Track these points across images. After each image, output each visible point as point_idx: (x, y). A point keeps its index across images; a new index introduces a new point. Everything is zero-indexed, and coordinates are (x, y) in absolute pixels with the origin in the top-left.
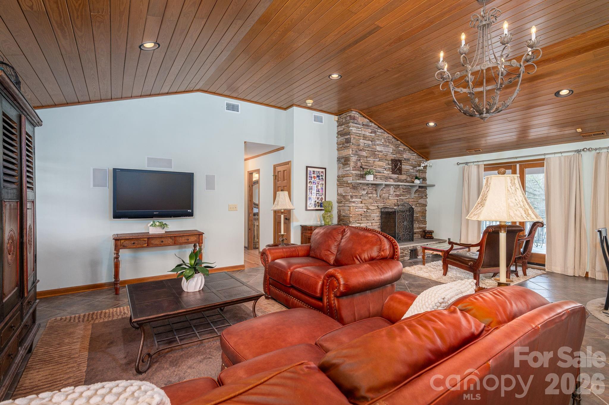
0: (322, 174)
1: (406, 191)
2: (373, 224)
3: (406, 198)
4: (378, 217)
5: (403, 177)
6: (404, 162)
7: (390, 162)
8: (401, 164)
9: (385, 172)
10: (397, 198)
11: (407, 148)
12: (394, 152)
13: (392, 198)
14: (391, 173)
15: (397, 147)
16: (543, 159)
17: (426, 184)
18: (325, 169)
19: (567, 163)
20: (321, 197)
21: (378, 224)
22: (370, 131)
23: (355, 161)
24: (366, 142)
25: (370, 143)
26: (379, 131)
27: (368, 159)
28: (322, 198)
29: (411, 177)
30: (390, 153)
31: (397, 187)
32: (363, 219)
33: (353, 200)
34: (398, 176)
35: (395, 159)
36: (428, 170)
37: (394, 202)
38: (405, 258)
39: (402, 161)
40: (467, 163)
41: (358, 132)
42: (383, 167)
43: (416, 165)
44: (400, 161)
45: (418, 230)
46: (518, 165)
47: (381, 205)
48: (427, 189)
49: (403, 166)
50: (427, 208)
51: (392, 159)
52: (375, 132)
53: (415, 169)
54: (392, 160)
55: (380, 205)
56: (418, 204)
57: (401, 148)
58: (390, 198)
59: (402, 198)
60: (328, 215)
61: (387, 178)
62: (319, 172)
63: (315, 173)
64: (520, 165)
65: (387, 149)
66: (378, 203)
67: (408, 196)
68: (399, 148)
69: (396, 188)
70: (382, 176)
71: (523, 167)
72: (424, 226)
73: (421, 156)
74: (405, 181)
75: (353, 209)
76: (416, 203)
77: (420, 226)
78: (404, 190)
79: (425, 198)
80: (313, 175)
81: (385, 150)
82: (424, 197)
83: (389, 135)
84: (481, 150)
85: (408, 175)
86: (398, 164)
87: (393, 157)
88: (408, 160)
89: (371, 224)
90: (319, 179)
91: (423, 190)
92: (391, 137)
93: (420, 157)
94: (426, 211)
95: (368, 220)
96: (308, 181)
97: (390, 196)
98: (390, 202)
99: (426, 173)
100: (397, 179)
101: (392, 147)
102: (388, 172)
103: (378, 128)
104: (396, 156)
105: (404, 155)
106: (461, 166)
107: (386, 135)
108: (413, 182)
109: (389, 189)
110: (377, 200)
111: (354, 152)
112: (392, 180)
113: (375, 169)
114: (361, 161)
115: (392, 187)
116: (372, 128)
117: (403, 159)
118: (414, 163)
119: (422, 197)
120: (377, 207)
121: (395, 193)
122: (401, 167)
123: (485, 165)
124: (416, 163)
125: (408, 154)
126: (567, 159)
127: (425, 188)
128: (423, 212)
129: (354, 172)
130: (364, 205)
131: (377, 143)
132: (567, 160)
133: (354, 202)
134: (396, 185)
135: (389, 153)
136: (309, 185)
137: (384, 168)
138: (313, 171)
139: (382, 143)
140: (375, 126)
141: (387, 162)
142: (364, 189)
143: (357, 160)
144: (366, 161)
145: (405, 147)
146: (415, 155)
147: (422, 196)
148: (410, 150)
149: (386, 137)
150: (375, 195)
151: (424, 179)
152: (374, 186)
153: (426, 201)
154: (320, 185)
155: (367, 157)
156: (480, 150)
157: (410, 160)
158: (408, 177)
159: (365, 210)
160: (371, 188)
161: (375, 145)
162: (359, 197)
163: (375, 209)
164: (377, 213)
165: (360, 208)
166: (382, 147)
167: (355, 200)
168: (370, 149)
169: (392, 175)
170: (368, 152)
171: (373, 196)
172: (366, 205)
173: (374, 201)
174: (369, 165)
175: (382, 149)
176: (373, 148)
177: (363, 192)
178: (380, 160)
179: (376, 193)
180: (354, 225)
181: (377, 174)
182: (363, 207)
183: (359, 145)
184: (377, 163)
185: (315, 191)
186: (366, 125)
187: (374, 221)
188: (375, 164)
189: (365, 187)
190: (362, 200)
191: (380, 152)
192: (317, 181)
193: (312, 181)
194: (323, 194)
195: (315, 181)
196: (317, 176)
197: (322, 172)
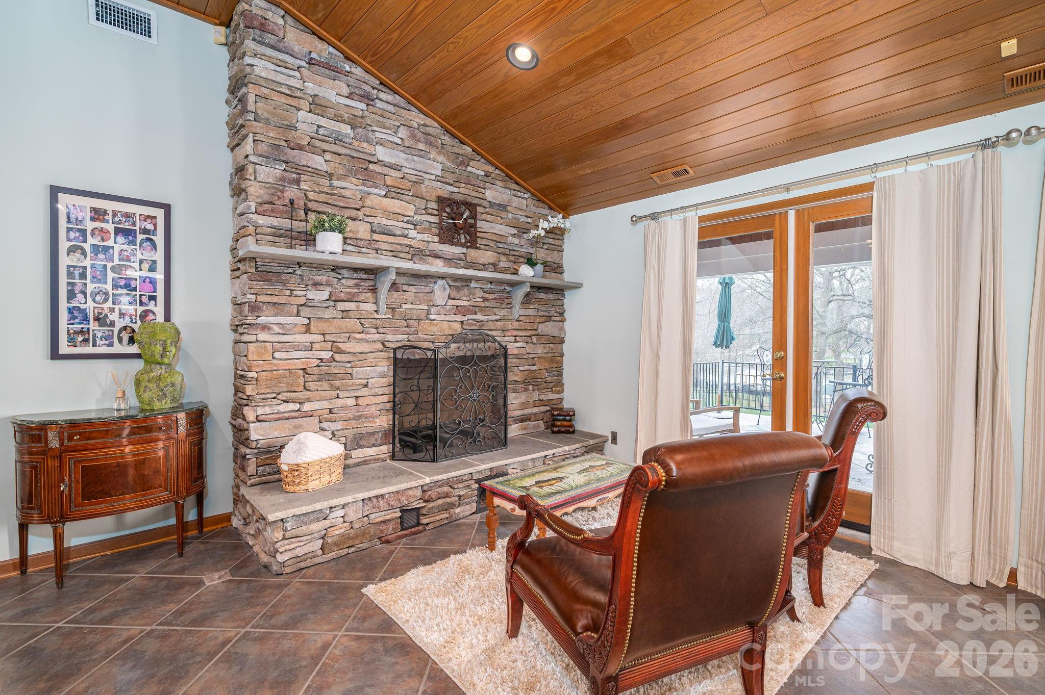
0: (150, 227)
1: (495, 299)
2: (361, 401)
3: (495, 317)
4: (385, 376)
5: (481, 255)
6: (487, 213)
7: (433, 205)
8: (474, 216)
9: (412, 233)
10: (460, 318)
11: (497, 171)
12: (447, 174)
13: (442, 317)
14: (436, 239)
15: (462, 163)
16: (869, 187)
17: (562, 280)
18: (167, 208)
19: (949, 191)
21: (385, 398)
22: (345, 91)
23: (271, 180)
24: (323, 121)
25: (346, 129)
26: (382, 95)
27: (335, 183)
29: (512, 258)
30: (433, 177)
31: (458, 284)
32: (311, 385)
33: (263, 320)
34: (464, 250)
35: (449, 199)
36: (569, 245)
37: (450, 328)
38: (457, 510)
39: (479, 209)
40: (655, 216)
41: (281, 78)
42: (406, 219)
43: (528, 226)
44: (471, 207)
45: (535, 410)
46: (792, 215)
47: (396, 338)
48: (563, 296)
49: (480, 224)
50: (566, 348)
51: (439, 197)
52: (368, 99)
53: (525, 236)
54: (441, 200)
55: (389, 337)
56: (534, 338)
57: (478, 168)
58: (432, 317)
59: (479, 317)
60: (151, 375)
61: (418, 254)
62: (127, 216)
64: (797, 211)
65: (420, 163)
66: (381, 330)
67: (503, 312)
68: (469, 169)
69: (458, 288)
70: (401, 245)
71: (806, 217)
72: (556, 396)
73: (544, 202)
74: (492, 268)
75: (259, 354)
76: (528, 333)
77: (542, 397)
78: (486, 295)
79: (558, 319)
81: (412, 165)
82: (554, 318)
83: (429, 121)
84: (691, 172)
85: (500, 250)
86: (462, 215)
87: (447, 190)
88: (503, 207)
89: (352, 402)
90: (133, 243)
91: (552, 296)
92: (434, 128)
93: (541, 204)
94: (562, 355)
95: (338, 389)
97: (433, 310)
98: (434, 329)
99: (562, 251)
100: (461, 260)
101: (441, 158)
102: (426, 237)
103: (381, 87)
104: (456, 190)
105: (487, 192)
106: (641, 225)
107: (416, 118)
108: (516, 273)
109: (428, 289)
110: (377, 323)
111: (262, 148)
112: (440, 263)
113: (370, 219)
114: (304, 186)
115: (440, 282)
116: (352, 81)
117: (485, 203)
118: (523, 219)
119: (549, 318)
120: (380, 346)
121: (451, 302)
122: (474, 226)
123: (702, 219)
124: (530, 220)
125: (501, 189)
126: (949, 176)
127: (559, 290)
128: (552, 360)
129: (261, 220)
130: (320, 338)
131: (378, 135)
132: (949, 180)
133: (265, 327)
134: (456, 278)
135: (427, 176)
137: (408, 222)
139: (399, 142)
140: (367, 77)
141: (422, 204)
142: (316, 284)
143: (283, 179)
144: (326, 190)
145: (491, 169)
146: (526, 196)
147: (550, 314)
148: (507, 179)
149: (416, 125)
150: (370, 307)
151: (556, 268)
152: (365, 276)
153: (562, 329)
155: (330, 176)
156: (688, 169)
157: (509, 208)
158: (503, 258)
159: (326, 355)
160: (351, 283)
161: (367, 141)
162: (295, 311)
163: (367, 350)
164: (380, 364)
165: (296, 347)
166: (398, 153)
167: (272, 319)
168: (347, 152)
169: (442, 247)
170: (338, 159)
171: (358, 307)
172: (328, 337)
173: (362, 325)
174: (341, 204)
175: (399, 158)
176: (357, 148)
177: (313, 294)
178: (392, 192)
179: (372, 300)
180: (268, 410)
181: (376, 237)
182: (316, 346)
183: (292, 127)
184: (375, 201)
185: (109, 287)
186: (327, 66)
187: (364, 391)
188: (368, 203)
189: (319, 278)
190: (307, 321)
191: (393, 167)
192: (117, 249)
193: (87, 247)
194: (152, 298)
195: (106, 249)
196: (118, 231)
197: (148, 217)
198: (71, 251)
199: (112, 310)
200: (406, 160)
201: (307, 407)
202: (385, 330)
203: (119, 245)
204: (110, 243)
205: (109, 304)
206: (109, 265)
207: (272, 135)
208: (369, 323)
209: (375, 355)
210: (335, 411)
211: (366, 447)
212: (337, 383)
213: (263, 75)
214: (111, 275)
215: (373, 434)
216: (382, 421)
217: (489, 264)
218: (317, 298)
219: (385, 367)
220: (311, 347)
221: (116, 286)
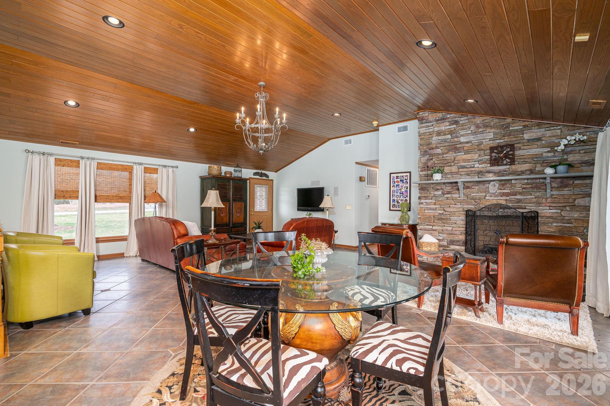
0: (407, 178)
1: (531, 187)
2: (453, 229)
3: (531, 197)
5: (519, 167)
6: (523, 146)
7: (487, 151)
8: (512, 150)
9: (477, 165)
10: (504, 198)
11: (532, 123)
12: (496, 136)
13: (494, 198)
14: (489, 165)
15: (506, 128)
18: (410, 172)
20: (404, 199)
22: (448, 124)
24: (440, 138)
25: (448, 137)
26: (462, 119)
27: (444, 156)
28: (406, 200)
29: (545, 164)
30: (489, 140)
31: (504, 183)
32: (435, 221)
33: (422, 201)
34: (508, 166)
35: (497, 146)
37: (498, 202)
39: (517, 146)
41: (427, 131)
44: (510, 146)
47: (467, 207)
49: (517, 152)
51: (491, 147)
52: (456, 123)
55: (465, 206)
57: (517, 126)
58: (487, 198)
59: (518, 197)
61: (480, 173)
62: (402, 176)
63: (399, 178)
65: (481, 137)
68: (511, 129)
69: (503, 185)
70: (472, 171)
74: (528, 172)
75: (420, 211)
76: (562, 205)
78: (523, 186)
80: (396, 180)
81: (477, 139)
83: (487, 118)
87: (496, 143)
88: (538, 139)
89: (450, 228)
90: (403, 183)
92: (489, 119)
95: (445, 223)
96: (392, 185)
97: (488, 195)
98: (489, 202)
100: (506, 171)
101: (493, 130)
102: (484, 165)
103: (462, 116)
104: (501, 141)
105: (525, 135)
107: (479, 119)
109: (485, 187)
110: (460, 201)
111: (422, 153)
112: (492, 175)
113: (458, 164)
114: (434, 160)
115: (493, 183)
116: (449, 120)
117: (523, 141)
118: (557, 141)
120: (461, 210)
121: (499, 191)
122: (513, 154)
125: (536, 130)
129: (422, 173)
130: (439, 206)
131: (461, 133)
133: (422, 203)
134: (501, 180)
135: (485, 140)
136: (392, 189)
137: (475, 161)
138: (397, 176)
139: (470, 132)
140: (456, 115)
141: (481, 152)
142: (436, 190)
143: (427, 160)
144: (441, 159)
145: (528, 123)
146: (559, 127)
148: (541, 124)
149: (478, 122)
150: (457, 196)
152: (453, 185)
154: (404, 188)
155: (442, 154)
157: (543, 138)
158: (538, 165)
159: (441, 212)
160: (450, 188)
161: (457, 137)
162: (431, 198)
163: (456, 211)
164: (461, 216)
165: (430, 209)
166: (470, 136)
167: (424, 201)
168: (448, 144)
169: (493, 168)
170: (445, 148)
171: (452, 196)
172: (441, 206)
173: (455, 202)
174: (445, 162)
175: (471, 138)
176: (453, 141)
177: (436, 193)
178: (467, 152)
179: (458, 193)
180: (422, 227)
181: (460, 170)
182: (437, 209)
183: (430, 144)
184: (459, 158)
185: (399, 194)
186: (442, 119)
187: (454, 225)
188: (456, 159)
189: (438, 187)
190: (435, 201)
191: (467, 143)
192: (400, 184)
193: (395, 185)
194: (407, 196)
195: (399, 185)
196: (400, 180)
197: (406, 176)
198: (393, 186)
199: (399, 199)
200: (474, 138)
201: (434, 228)
202: (463, 204)
203: (401, 184)
204: (399, 184)
205: (399, 198)
206: (399, 189)
207: (425, 148)
208: (456, 201)
209: (459, 213)
210: (443, 230)
211: (455, 245)
212: (444, 221)
213: (422, 132)
214: (399, 191)
215: (459, 241)
216: (462, 237)
217: (526, 170)
218: (437, 194)
219: (463, 217)
220: (435, 209)
221: (400, 194)
